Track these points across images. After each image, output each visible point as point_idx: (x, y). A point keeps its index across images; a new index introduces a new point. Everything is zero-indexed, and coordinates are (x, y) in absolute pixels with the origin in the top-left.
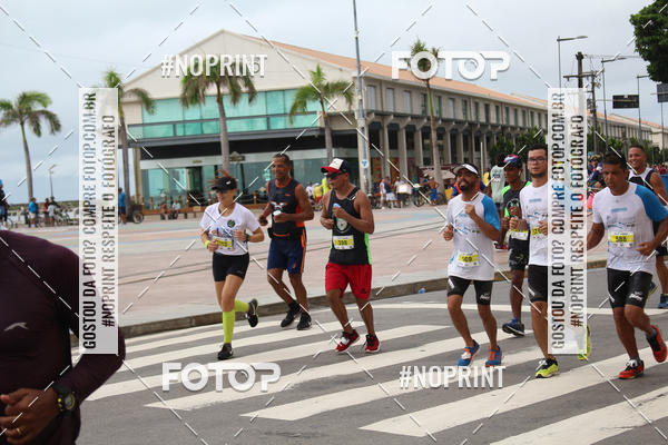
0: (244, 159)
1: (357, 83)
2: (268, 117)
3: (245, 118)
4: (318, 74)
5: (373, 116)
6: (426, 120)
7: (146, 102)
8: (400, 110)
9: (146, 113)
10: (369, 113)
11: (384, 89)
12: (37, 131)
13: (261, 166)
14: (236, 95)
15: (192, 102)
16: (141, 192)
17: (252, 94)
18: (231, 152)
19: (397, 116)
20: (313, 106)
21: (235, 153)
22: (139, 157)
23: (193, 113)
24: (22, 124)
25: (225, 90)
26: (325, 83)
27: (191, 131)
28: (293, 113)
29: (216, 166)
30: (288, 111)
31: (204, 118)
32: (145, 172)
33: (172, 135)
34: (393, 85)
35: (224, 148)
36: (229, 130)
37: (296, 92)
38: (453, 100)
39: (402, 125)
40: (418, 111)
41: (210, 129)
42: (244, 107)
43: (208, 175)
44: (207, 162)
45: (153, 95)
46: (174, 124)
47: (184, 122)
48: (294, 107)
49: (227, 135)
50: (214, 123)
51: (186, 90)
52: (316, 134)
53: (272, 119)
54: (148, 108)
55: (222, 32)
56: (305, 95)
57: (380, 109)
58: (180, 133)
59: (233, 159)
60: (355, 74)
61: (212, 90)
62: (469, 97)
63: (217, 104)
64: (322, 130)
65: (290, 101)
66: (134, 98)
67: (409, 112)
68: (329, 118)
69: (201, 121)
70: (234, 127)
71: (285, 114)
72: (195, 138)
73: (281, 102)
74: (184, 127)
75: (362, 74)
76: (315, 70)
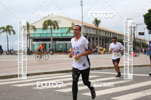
0: (56, 42)
2: (62, 33)
3: (57, 33)
6: (97, 36)
7: (35, 29)
8: (91, 33)
9: (34, 31)
10: (84, 34)
11: (88, 28)
12: (10, 34)
13: (59, 44)
14: (55, 28)
15: (45, 29)
16: (32, 49)
17: (58, 28)
18: (53, 41)
19: (90, 34)
20: (72, 31)
22: (32, 41)
23: (45, 32)
24: (7, 32)
25: (52, 27)
27: (44, 36)
29: (49, 44)
31: (48, 33)
32: (34, 44)
33: (40, 36)
34: (90, 28)
35: (52, 40)
36: (53, 36)
37: (68, 28)
38: (103, 32)
39: (91, 37)
40: (95, 34)
41: (48, 36)
42: (56, 31)
43: (48, 45)
44: (48, 43)
45: (36, 27)
46: (41, 34)
47: (43, 34)
48: (67, 32)
49: (52, 37)
50: (49, 34)
51: (44, 26)
53: (62, 34)
54: (35, 30)
56: (70, 29)
57: (87, 33)
58: (42, 36)
59: (53, 42)
60: (82, 25)
61: (49, 27)
62: (107, 31)
63: (50, 30)
65: (67, 30)
66: (32, 28)
67: (93, 34)
69: (47, 34)
70: (54, 35)
71: (65, 33)
72: (45, 37)
73: (65, 30)
74: (43, 35)
75: (83, 25)
76: (72, 23)
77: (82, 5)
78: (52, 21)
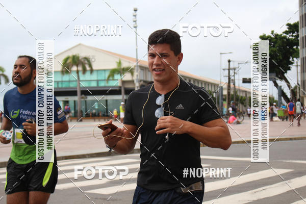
0: (86, 98)
1: (136, 68)
2: (98, 81)
4: (120, 63)
5: (142, 82)
10: (141, 81)
13: (94, 101)
14: (84, 71)
15: (66, 74)
17: (92, 71)
18: (81, 95)
20: (117, 77)
21: (83, 96)
23: (66, 78)
25: (80, 68)
26: (122, 67)
27: (65, 85)
28: (108, 80)
29: (75, 101)
30: (106, 78)
35: (79, 93)
37: (110, 71)
41: (73, 85)
42: (88, 76)
43: (71, 105)
44: (71, 99)
46: (58, 82)
47: (62, 82)
48: (109, 77)
49: (80, 87)
50: (75, 83)
51: (63, 67)
52: (118, 89)
55: (80, 44)
56: (113, 72)
57: (145, 79)
58: (60, 86)
59: (82, 98)
60: (135, 64)
61: (74, 68)
63: (76, 74)
64: (120, 87)
65: (107, 74)
68: (124, 82)
69: (69, 81)
71: (105, 80)
72: (66, 88)
73: (104, 75)
74: (62, 84)
75: (139, 64)
76: (118, 61)
77: (135, 27)
78: (80, 58)
